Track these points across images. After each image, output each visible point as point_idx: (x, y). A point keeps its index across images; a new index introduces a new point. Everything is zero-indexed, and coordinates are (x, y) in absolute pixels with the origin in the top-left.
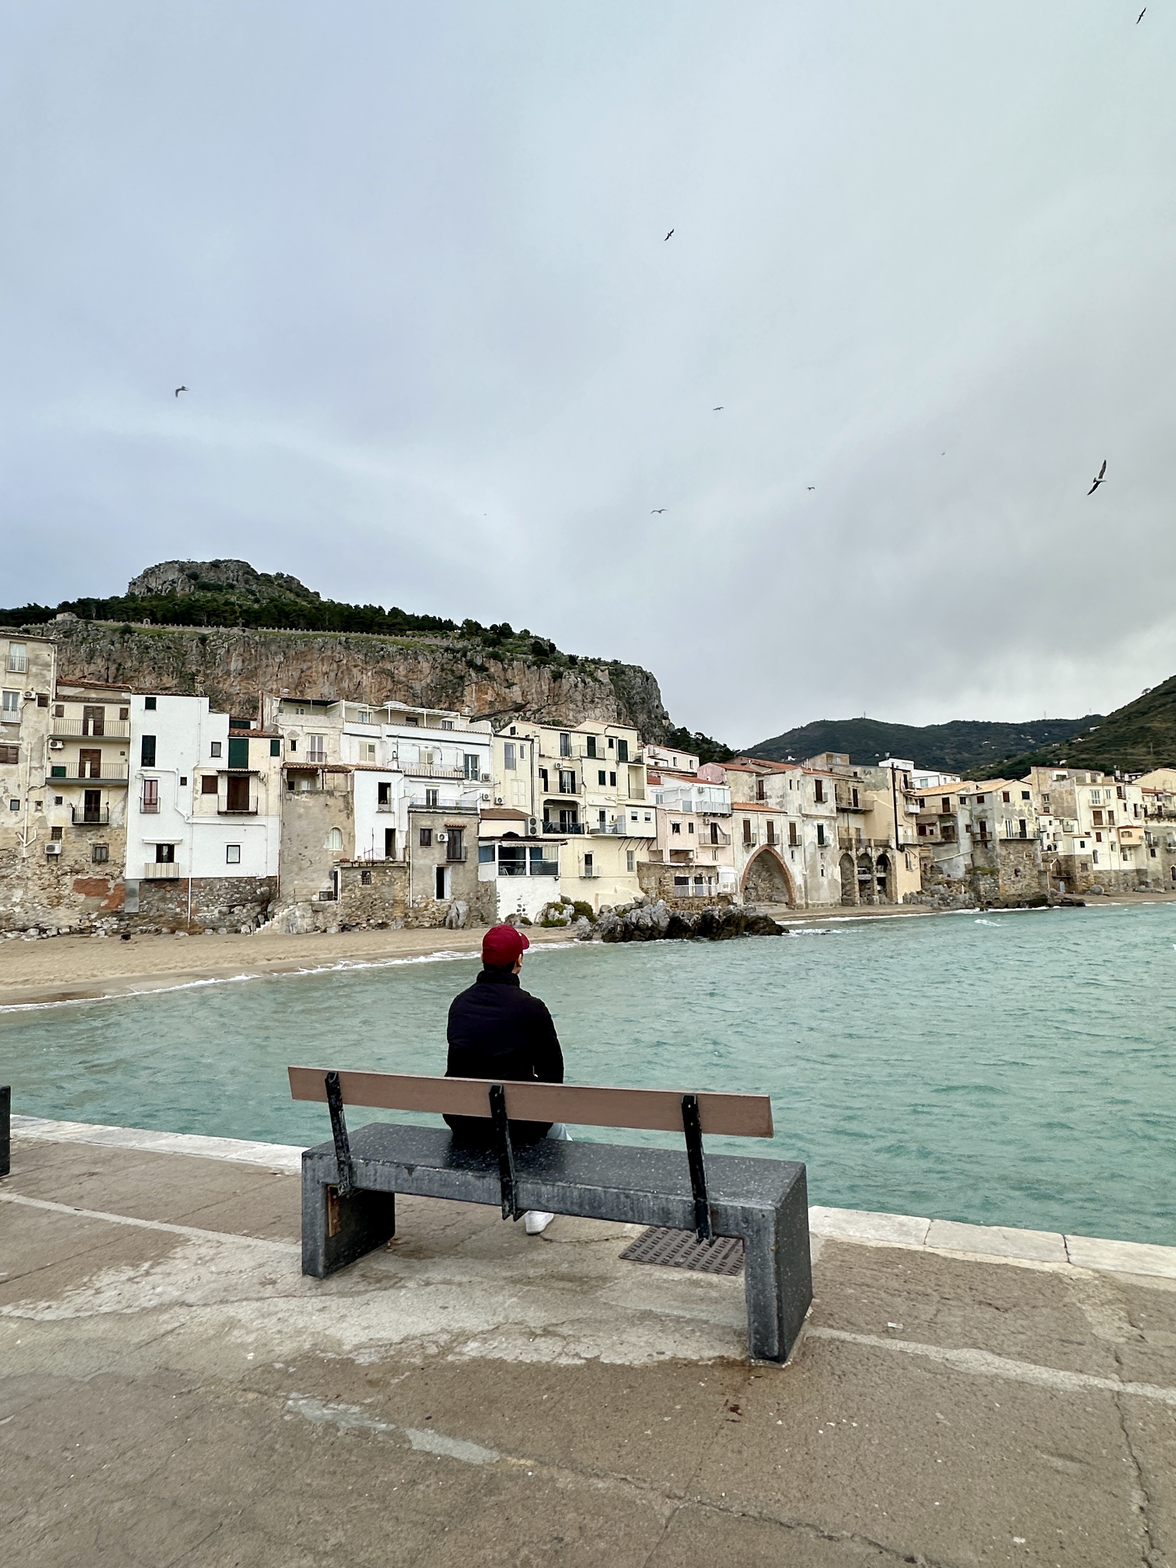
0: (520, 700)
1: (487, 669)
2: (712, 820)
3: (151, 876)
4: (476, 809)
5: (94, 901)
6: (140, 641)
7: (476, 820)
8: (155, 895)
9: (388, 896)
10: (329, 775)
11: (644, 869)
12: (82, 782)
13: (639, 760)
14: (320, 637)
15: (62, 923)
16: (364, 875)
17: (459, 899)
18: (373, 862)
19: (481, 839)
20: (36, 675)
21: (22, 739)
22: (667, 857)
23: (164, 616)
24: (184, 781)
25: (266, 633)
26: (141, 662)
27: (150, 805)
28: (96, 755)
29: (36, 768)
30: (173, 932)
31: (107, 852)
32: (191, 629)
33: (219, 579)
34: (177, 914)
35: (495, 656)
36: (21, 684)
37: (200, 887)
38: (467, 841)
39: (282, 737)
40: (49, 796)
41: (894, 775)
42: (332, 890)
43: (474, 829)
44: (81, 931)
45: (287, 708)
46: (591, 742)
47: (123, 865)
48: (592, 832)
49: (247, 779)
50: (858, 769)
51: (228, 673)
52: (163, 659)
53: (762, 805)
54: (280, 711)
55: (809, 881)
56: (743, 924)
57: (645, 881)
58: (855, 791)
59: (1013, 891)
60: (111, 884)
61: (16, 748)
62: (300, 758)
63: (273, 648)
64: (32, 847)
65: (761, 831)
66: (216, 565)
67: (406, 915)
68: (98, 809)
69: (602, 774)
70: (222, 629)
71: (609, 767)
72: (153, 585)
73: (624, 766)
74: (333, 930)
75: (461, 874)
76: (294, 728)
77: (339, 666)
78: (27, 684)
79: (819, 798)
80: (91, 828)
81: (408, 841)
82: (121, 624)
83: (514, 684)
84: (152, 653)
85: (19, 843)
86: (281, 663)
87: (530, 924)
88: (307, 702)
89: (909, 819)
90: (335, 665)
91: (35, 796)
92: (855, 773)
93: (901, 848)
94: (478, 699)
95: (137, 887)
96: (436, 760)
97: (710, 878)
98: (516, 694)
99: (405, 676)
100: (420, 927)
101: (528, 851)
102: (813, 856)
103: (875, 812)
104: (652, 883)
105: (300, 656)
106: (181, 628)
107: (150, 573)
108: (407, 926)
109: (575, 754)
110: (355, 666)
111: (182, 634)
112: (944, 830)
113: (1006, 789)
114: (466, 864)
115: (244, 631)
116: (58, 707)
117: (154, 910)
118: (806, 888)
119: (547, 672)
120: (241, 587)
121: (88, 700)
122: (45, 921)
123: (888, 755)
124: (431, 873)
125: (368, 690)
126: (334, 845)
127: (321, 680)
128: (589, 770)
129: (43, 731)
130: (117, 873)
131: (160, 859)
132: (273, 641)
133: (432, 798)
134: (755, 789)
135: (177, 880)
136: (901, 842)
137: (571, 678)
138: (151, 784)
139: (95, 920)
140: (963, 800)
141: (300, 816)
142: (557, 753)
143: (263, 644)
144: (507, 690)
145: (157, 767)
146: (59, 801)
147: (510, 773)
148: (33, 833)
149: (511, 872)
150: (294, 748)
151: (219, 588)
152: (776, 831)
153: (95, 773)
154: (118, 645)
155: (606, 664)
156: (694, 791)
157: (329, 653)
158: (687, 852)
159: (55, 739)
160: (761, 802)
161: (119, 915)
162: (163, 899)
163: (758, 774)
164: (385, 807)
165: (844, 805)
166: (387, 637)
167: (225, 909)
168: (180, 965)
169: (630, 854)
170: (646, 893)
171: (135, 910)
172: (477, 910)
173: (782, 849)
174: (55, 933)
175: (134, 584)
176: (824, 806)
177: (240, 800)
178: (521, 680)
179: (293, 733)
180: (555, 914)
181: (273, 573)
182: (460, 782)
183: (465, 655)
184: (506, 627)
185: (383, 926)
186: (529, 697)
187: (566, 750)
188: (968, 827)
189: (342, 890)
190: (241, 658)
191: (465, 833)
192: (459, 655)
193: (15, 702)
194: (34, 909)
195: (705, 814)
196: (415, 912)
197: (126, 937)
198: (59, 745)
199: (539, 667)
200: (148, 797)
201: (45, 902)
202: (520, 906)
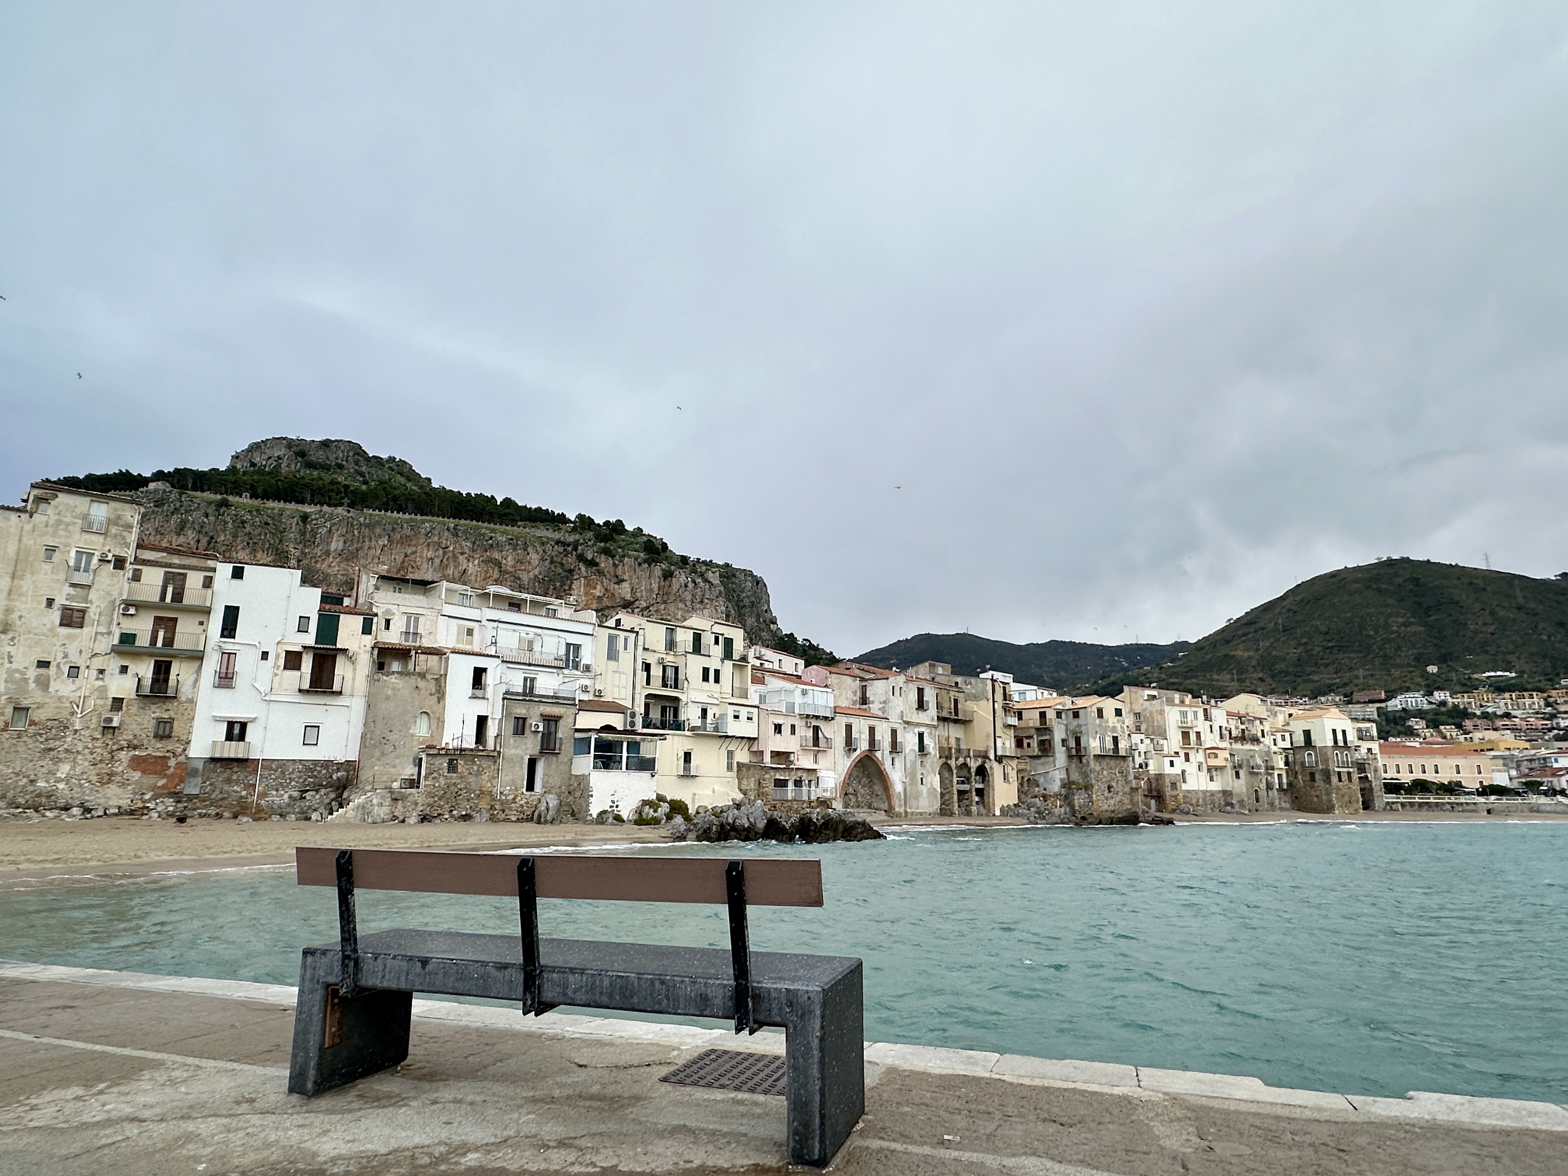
0: (628, 597)
1: (597, 565)
2: (814, 723)
3: (217, 755)
4: (574, 699)
5: (151, 780)
6: (236, 515)
7: (573, 710)
8: (220, 775)
9: (474, 786)
10: (423, 657)
11: (744, 769)
12: (152, 650)
13: (744, 659)
14: (428, 522)
15: (111, 803)
16: (451, 762)
17: (550, 792)
18: (462, 750)
19: (577, 730)
20: (116, 536)
21: (91, 601)
22: (767, 759)
23: (265, 491)
24: (265, 655)
25: (371, 515)
26: (235, 536)
27: (226, 679)
28: (171, 623)
29: (102, 634)
30: (235, 817)
31: (172, 728)
32: (293, 506)
33: (328, 458)
34: (242, 797)
35: (607, 552)
36: (97, 545)
37: (271, 769)
38: (563, 732)
39: (376, 615)
40: (114, 663)
41: (993, 686)
42: (415, 777)
43: (571, 720)
44: (132, 812)
45: (384, 585)
46: (697, 638)
47: (188, 742)
48: (693, 729)
49: (334, 658)
50: (959, 679)
51: (328, 553)
52: (260, 535)
53: (865, 710)
54: (377, 588)
55: (908, 789)
56: (841, 828)
57: (745, 782)
58: (956, 701)
59: (1105, 807)
60: (172, 763)
61: (83, 612)
62: (393, 637)
63: (378, 530)
64: (86, 718)
65: (863, 737)
66: (326, 444)
67: (492, 807)
68: (166, 680)
69: (706, 671)
70: (326, 508)
71: (714, 664)
72: (257, 460)
73: (729, 664)
74: (413, 820)
75: (554, 766)
76: (390, 607)
77: (445, 553)
78: (104, 545)
79: (921, 705)
80: (157, 700)
81: (500, 729)
82: (219, 497)
83: (623, 580)
84: (248, 528)
85: (73, 713)
86: (384, 546)
87: (624, 821)
88: (406, 581)
89: (1007, 731)
90: (441, 552)
91: (97, 663)
92: (957, 683)
93: (999, 759)
94: (586, 594)
95: (200, 766)
96: (537, 647)
97: (810, 781)
98: (625, 591)
99: (512, 566)
100: (507, 820)
101: (625, 745)
102: (914, 763)
103: (975, 722)
104: (751, 784)
105: (405, 540)
106: (282, 505)
107: (255, 447)
108: (493, 819)
109: (680, 649)
110: (462, 554)
111: (281, 512)
112: (1042, 743)
113: (1100, 705)
114: (560, 757)
115: (349, 512)
116: (135, 570)
117: (218, 791)
118: (905, 795)
119: (657, 570)
120: (351, 467)
121: (170, 566)
122: (91, 799)
123: (988, 666)
124: (522, 764)
125: (473, 578)
126: (421, 729)
127: (425, 566)
128: (693, 666)
129: (115, 594)
130: (180, 750)
131: (229, 737)
132: (379, 523)
133: (529, 684)
134: (859, 694)
135: (247, 760)
136: (999, 753)
137: (681, 578)
138: (229, 657)
139: (149, 801)
140: (1059, 714)
141: (388, 698)
142: (661, 647)
143: (367, 526)
144: (616, 586)
145: (237, 640)
146: (124, 670)
147: (612, 664)
148: (91, 702)
149: (606, 766)
150: (387, 627)
151: (326, 468)
152: (878, 737)
153: (169, 642)
154: (212, 518)
155: (718, 566)
156: (798, 692)
157: (436, 539)
158: (788, 754)
159: (128, 604)
160: (864, 707)
161: (177, 796)
162: (229, 781)
163: (862, 679)
164: (479, 693)
165: (945, 714)
166: (498, 526)
167: (296, 794)
168: (238, 849)
169: (730, 754)
170: (745, 794)
171: (196, 791)
172: (568, 804)
173: (883, 755)
174: (101, 813)
175: (237, 457)
176: (925, 713)
177: (324, 679)
178: (631, 577)
179: (388, 611)
180: (649, 812)
181: (385, 456)
182: (560, 671)
183: (576, 549)
184: (620, 523)
185: (466, 818)
186: (638, 595)
187: (671, 645)
188: (1063, 741)
189: (426, 778)
190: (342, 539)
191: (561, 723)
192: (570, 549)
193: (88, 563)
194: (81, 785)
195: (808, 716)
196: (502, 804)
197: (181, 820)
198: (132, 611)
199: (650, 565)
200: (224, 670)
201: (94, 779)
202: (613, 802)
